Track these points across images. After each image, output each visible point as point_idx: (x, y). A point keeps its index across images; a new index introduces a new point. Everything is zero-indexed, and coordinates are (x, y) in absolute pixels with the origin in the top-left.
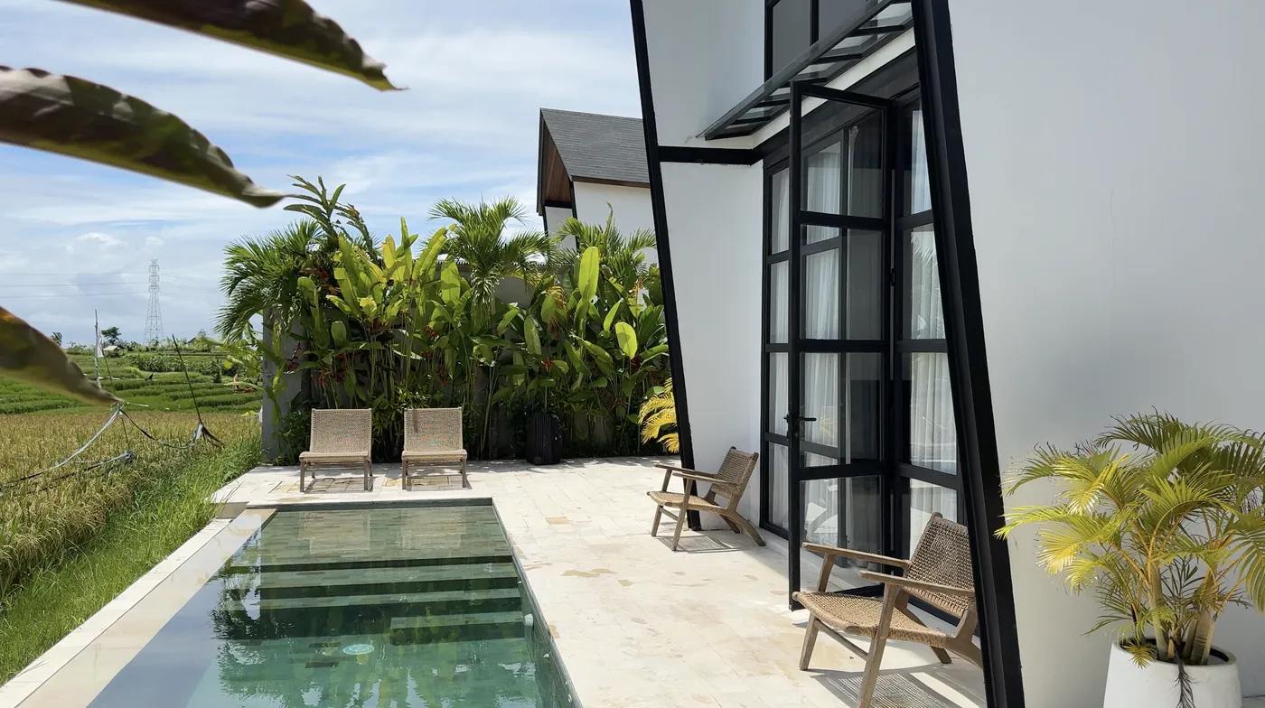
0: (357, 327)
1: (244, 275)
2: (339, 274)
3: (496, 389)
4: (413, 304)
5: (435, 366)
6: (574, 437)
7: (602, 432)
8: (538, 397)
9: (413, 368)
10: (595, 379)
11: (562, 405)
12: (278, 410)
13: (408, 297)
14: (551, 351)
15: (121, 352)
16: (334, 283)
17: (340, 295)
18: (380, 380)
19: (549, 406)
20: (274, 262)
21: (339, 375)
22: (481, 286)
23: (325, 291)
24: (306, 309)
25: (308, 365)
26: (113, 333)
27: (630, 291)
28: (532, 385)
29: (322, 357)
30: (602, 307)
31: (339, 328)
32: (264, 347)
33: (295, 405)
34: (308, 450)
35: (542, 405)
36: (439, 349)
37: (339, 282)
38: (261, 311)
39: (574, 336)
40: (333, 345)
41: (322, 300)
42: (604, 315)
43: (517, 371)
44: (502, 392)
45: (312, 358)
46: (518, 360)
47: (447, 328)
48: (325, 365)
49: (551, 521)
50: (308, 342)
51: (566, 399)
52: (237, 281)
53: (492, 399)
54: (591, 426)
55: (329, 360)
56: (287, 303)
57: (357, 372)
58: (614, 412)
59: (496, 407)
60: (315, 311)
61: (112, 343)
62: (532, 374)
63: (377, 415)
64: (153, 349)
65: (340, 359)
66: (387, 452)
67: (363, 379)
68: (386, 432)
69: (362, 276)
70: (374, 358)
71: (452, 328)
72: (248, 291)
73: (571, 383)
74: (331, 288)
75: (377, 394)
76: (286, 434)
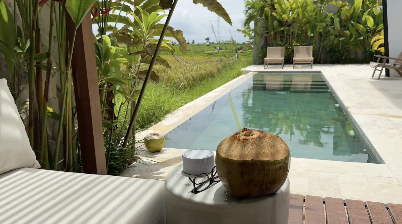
0: (281, 23)
1: (249, 9)
2: (276, 6)
3: (324, 41)
4: (298, 15)
5: (304, 34)
6: (350, 56)
7: (360, 55)
8: (338, 43)
9: (297, 36)
10: (359, 37)
11: (346, 46)
12: (258, 48)
13: (297, 12)
14: (344, 28)
15: (210, 45)
16: (275, 9)
17: (276, 12)
18: (287, 40)
19: (342, 47)
20: (257, 4)
21: (275, 38)
22: (321, 7)
23: (272, 12)
24: (267, 18)
25: (267, 35)
26: (207, 39)
27: (374, 5)
28: (336, 39)
29: (270, 32)
30: (363, 12)
31: (275, 23)
32: (255, 31)
33: (262, 48)
34: (266, 57)
35: (339, 46)
36: (306, 29)
37: (276, 9)
38: (254, 20)
39: (352, 22)
40: (274, 29)
41: (271, 14)
42: (363, 15)
43: (331, 35)
44: (326, 42)
45: (267, 33)
46: (332, 31)
47: (309, 22)
48: (271, 35)
49: (338, 75)
50: (267, 28)
51: (348, 44)
52: (247, 11)
53: (322, 44)
54: (356, 53)
55: (272, 33)
56: (261, 16)
57: (280, 37)
58: (365, 48)
59: (324, 47)
60: (269, 19)
61: (208, 42)
62: (336, 36)
63: (286, 50)
64: (219, 44)
65: (276, 33)
66: (289, 60)
67: (282, 39)
68: (288, 55)
69: (283, 6)
70: (286, 33)
71: (310, 22)
72: (250, 14)
73: (350, 39)
74: (274, 11)
75: (286, 43)
76: (260, 56)
